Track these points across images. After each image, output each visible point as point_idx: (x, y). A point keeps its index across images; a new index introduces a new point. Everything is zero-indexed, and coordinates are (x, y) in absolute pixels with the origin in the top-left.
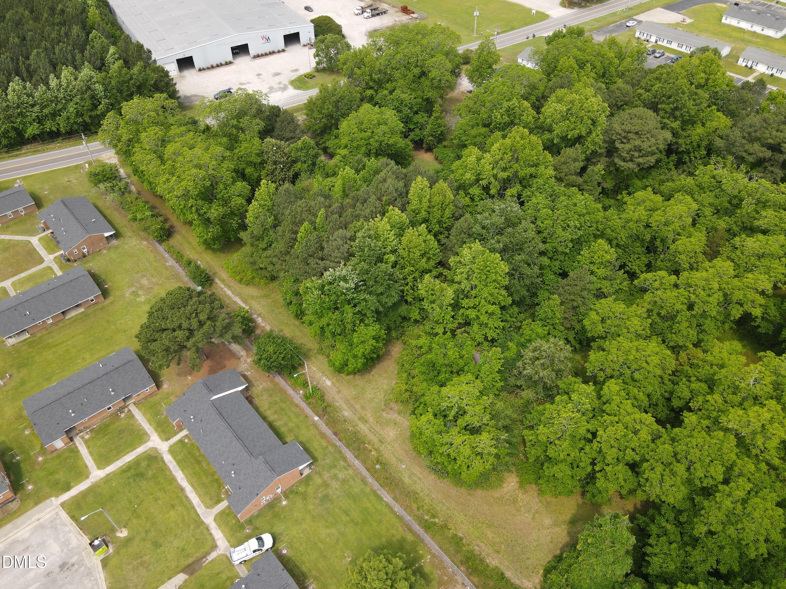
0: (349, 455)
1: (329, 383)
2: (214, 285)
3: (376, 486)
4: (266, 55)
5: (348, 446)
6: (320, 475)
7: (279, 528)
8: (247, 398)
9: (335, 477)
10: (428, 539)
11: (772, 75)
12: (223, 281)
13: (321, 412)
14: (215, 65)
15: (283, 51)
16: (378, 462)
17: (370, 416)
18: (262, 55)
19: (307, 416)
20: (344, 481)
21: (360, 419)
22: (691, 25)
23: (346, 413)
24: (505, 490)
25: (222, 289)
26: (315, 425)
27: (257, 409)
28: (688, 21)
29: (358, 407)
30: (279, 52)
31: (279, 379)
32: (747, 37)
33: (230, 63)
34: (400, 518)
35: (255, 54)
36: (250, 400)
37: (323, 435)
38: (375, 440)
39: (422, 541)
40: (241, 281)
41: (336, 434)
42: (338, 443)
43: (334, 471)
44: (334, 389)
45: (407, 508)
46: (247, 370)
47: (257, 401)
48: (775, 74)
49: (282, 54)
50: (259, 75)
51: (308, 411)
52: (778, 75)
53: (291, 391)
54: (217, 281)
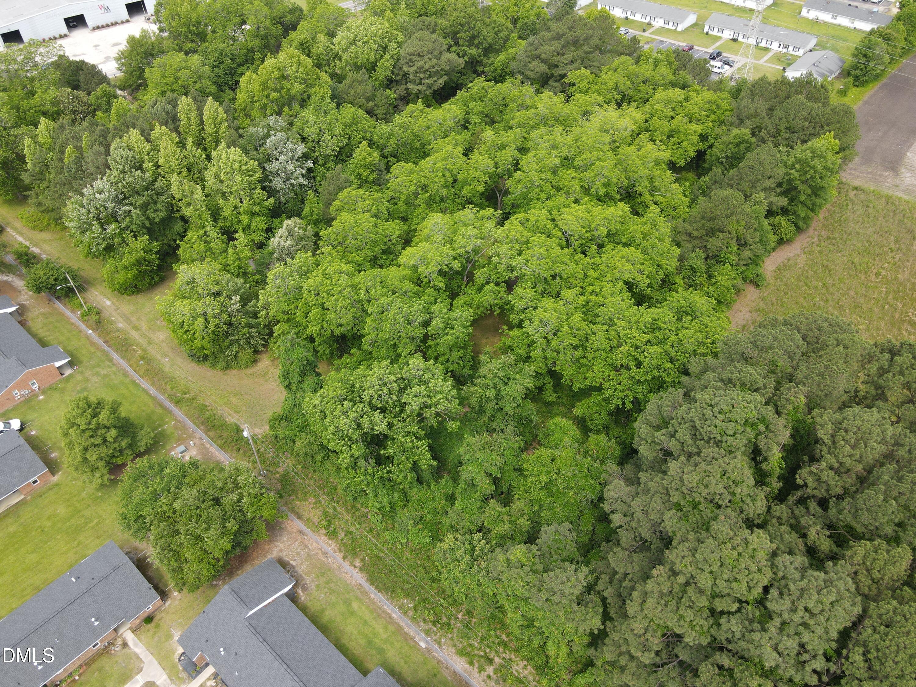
0: (115, 356)
1: (108, 303)
2: (5, 234)
3: (136, 377)
4: (108, 26)
5: (116, 350)
6: (82, 373)
7: (31, 416)
8: (19, 322)
9: (98, 374)
10: (176, 411)
11: (627, 18)
12: (15, 229)
13: (95, 327)
14: (47, 39)
15: (128, 21)
16: (143, 358)
17: (144, 326)
18: (103, 27)
19: (81, 331)
20: (106, 376)
21: (133, 328)
23: (120, 325)
24: (258, 368)
25: (13, 236)
26: (88, 337)
27: (29, 331)
29: (133, 319)
30: (122, 22)
31: (59, 305)
33: (66, 36)
34: (154, 399)
35: (95, 26)
36: (22, 323)
37: (93, 344)
38: (143, 342)
39: (170, 412)
40: (34, 228)
41: (106, 342)
42: (106, 347)
43: (98, 369)
44: (113, 307)
45: (163, 391)
46: (27, 300)
47: (30, 323)
48: (629, 17)
49: (126, 25)
50: (96, 46)
51: (83, 326)
53: (68, 313)
54: (9, 230)
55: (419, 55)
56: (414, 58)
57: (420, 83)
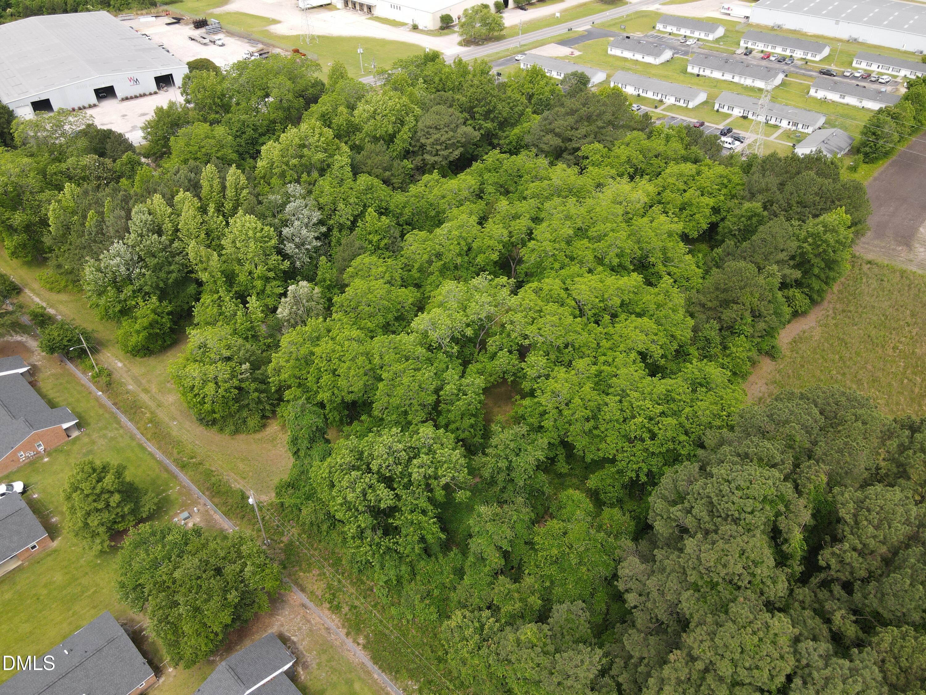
0: (124, 419)
1: (120, 365)
2: (22, 294)
3: (143, 440)
4: (136, 97)
5: (125, 412)
6: (89, 435)
7: (35, 479)
8: (30, 383)
9: (105, 436)
10: (181, 475)
11: (639, 95)
12: (33, 290)
13: (105, 388)
14: (76, 108)
15: (156, 93)
16: (151, 421)
17: (154, 389)
18: (132, 98)
19: (90, 393)
20: (113, 439)
21: (143, 390)
22: (579, 57)
23: (130, 387)
24: (267, 433)
25: (30, 297)
26: (97, 399)
27: (39, 391)
28: (577, 53)
29: (144, 381)
30: (151, 94)
31: (70, 366)
32: (628, 65)
33: (95, 105)
34: (160, 463)
35: (124, 96)
36: (33, 384)
37: (102, 406)
38: (152, 405)
39: (175, 477)
40: (51, 289)
41: (115, 404)
42: (114, 409)
43: (104, 432)
44: (125, 369)
45: (169, 455)
46: (39, 360)
47: (41, 384)
48: (641, 94)
49: (154, 97)
50: (124, 116)
51: (93, 388)
52: (644, 95)
53: (79, 374)
54: (26, 291)
55: (436, 128)
56: (431, 131)
57: (437, 155)
